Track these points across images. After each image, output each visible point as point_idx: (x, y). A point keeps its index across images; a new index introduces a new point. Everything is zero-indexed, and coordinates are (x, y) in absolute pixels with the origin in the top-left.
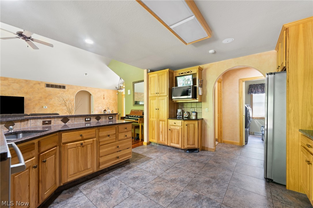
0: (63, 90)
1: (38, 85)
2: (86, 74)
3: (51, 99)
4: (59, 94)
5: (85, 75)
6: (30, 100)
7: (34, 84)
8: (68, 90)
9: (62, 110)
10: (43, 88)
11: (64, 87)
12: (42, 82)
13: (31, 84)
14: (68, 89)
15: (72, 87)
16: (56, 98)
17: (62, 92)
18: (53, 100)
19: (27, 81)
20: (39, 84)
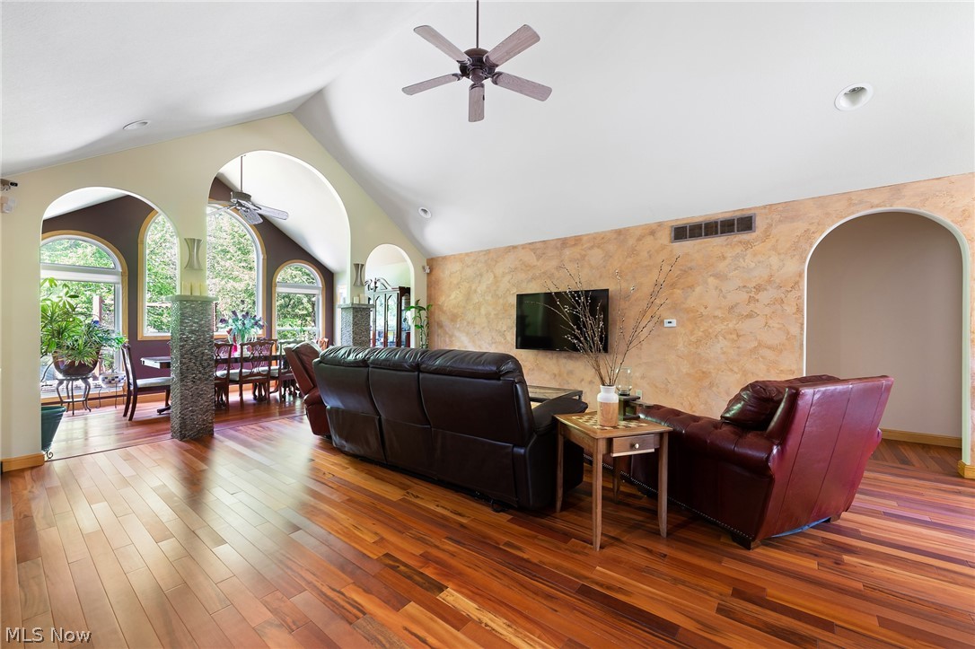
0: (745, 236)
1: (649, 239)
2: (856, 92)
3: (692, 287)
4: (724, 258)
5: (843, 103)
6: (627, 297)
7: (639, 239)
8: (767, 235)
9: (734, 336)
10: (663, 247)
11: (744, 224)
12: (660, 224)
13: (631, 242)
14: (766, 230)
15: (787, 211)
16: (711, 280)
17: (738, 250)
18: (698, 289)
19: (619, 232)
20: (653, 233)
